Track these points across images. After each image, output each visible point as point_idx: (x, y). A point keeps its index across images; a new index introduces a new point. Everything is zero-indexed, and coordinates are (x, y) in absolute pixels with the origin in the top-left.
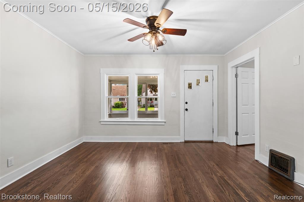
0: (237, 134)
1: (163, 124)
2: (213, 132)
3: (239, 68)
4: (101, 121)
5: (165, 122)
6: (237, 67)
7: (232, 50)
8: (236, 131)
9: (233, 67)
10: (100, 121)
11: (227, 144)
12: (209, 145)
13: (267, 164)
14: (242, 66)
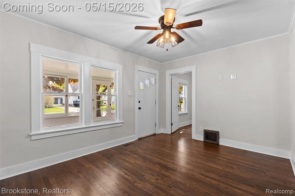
0: (172, 124)
1: (121, 125)
2: (156, 126)
3: (173, 76)
4: (31, 136)
5: (123, 123)
6: (172, 75)
7: (172, 61)
8: (171, 122)
9: (170, 74)
10: (30, 134)
11: (165, 133)
12: (153, 137)
13: (202, 140)
14: (174, 75)
